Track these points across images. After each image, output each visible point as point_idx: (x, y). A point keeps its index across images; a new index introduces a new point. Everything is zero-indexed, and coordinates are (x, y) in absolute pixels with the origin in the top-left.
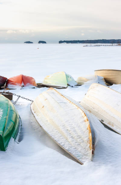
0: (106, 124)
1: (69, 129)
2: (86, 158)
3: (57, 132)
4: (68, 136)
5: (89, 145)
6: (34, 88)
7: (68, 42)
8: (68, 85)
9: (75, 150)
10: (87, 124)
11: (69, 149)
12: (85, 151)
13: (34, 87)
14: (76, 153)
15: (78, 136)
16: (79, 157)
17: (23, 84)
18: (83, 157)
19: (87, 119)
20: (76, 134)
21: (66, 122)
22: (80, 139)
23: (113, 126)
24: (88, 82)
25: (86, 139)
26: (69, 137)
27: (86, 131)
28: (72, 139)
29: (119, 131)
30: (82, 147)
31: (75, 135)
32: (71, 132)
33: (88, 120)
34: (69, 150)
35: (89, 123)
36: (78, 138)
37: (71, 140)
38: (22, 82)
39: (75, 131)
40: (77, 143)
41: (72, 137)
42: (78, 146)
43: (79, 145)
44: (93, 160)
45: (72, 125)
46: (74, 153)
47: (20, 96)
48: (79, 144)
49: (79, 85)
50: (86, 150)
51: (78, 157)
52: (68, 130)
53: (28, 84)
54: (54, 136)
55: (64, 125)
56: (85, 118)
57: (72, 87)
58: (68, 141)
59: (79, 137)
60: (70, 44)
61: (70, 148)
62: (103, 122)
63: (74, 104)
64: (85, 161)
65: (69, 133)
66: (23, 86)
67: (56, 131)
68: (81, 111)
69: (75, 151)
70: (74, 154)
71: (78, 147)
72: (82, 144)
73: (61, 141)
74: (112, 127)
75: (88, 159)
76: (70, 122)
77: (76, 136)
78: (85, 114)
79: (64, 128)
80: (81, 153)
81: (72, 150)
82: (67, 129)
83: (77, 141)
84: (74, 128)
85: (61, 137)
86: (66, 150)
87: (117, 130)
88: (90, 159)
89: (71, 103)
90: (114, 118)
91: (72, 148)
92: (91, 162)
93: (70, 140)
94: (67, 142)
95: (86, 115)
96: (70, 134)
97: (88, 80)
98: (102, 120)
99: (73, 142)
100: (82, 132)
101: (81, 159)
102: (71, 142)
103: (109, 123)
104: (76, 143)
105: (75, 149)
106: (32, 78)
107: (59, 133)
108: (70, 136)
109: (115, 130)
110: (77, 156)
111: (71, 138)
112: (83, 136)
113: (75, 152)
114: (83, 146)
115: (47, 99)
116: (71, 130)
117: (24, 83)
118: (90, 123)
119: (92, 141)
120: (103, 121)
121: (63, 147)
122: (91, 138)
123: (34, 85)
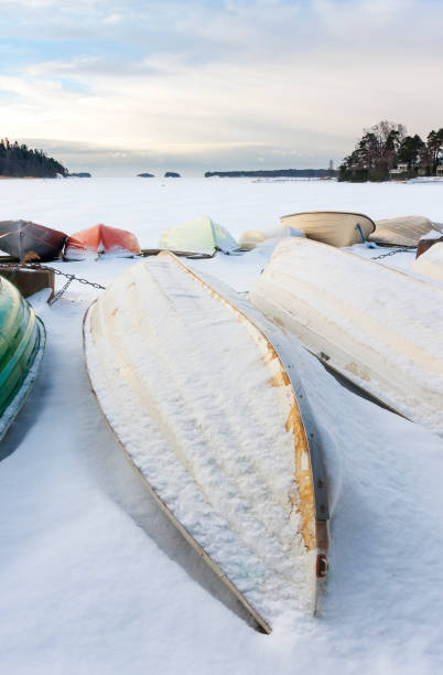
0: (340, 369)
1: (200, 416)
2: (281, 593)
3: (147, 426)
4: (194, 454)
5: (300, 520)
6: (132, 257)
7: (222, 175)
8: (217, 249)
9: (227, 535)
10: (285, 398)
11: (198, 524)
12: (279, 550)
13: (131, 254)
14: (230, 553)
15: (239, 461)
16: (247, 576)
17: (101, 248)
18: (269, 587)
19: (284, 374)
20: (232, 447)
21: (188, 381)
22: (252, 478)
23: (369, 380)
24: (266, 243)
25: (281, 482)
26: (197, 460)
27: (283, 438)
28: (213, 472)
29: (393, 400)
30: (262, 524)
31: (226, 455)
32: (208, 433)
33: (287, 382)
34: (197, 529)
35: (292, 395)
36: (241, 474)
37: (209, 479)
38: (99, 243)
39: (226, 431)
40: (235, 501)
41: (211, 462)
42: (241, 514)
43: (246, 509)
44: (324, 614)
45: (214, 397)
46: (220, 552)
47: (73, 278)
48: (246, 503)
49: (243, 249)
50: (285, 548)
51: (240, 576)
52: (194, 421)
53: (116, 247)
54: (135, 446)
55: (177, 395)
56: (275, 368)
57: (228, 254)
58: (195, 482)
59: (244, 468)
60: (227, 179)
61: (202, 521)
62: (329, 363)
63: (227, 302)
64: (277, 613)
65: (201, 439)
66: (103, 253)
67: (146, 420)
68: (256, 335)
69: (228, 541)
70: (220, 556)
71: (243, 520)
72: (259, 507)
73: (161, 478)
74: (362, 384)
75: (295, 598)
76: (205, 385)
77: (230, 459)
78: (270, 347)
79: (177, 413)
80: (254, 560)
81: (212, 536)
82: (191, 416)
83: (235, 485)
84: (222, 414)
85: (164, 458)
86: (185, 528)
87: (386, 397)
88: (308, 605)
89: (216, 296)
90: (371, 348)
91: (211, 523)
92: (314, 626)
93: (203, 475)
94: (188, 482)
95: (275, 355)
96: (203, 443)
97: (266, 238)
98: (323, 354)
99: (218, 492)
100: (258, 440)
101: (256, 596)
102: (207, 490)
103: (353, 367)
104: (231, 495)
105: (226, 528)
106: (128, 233)
107: (155, 431)
108: (203, 454)
109: (377, 395)
110: (236, 569)
111: (210, 468)
112: (265, 466)
113: (227, 547)
114: (266, 522)
115: (134, 284)
116: (206, 428)
117: (104, 243)
118: (300, 395)
119: (312, 498)
120: (328, 358)
121: (171, 506)
122: (307, 480)
123: (132, 251)
